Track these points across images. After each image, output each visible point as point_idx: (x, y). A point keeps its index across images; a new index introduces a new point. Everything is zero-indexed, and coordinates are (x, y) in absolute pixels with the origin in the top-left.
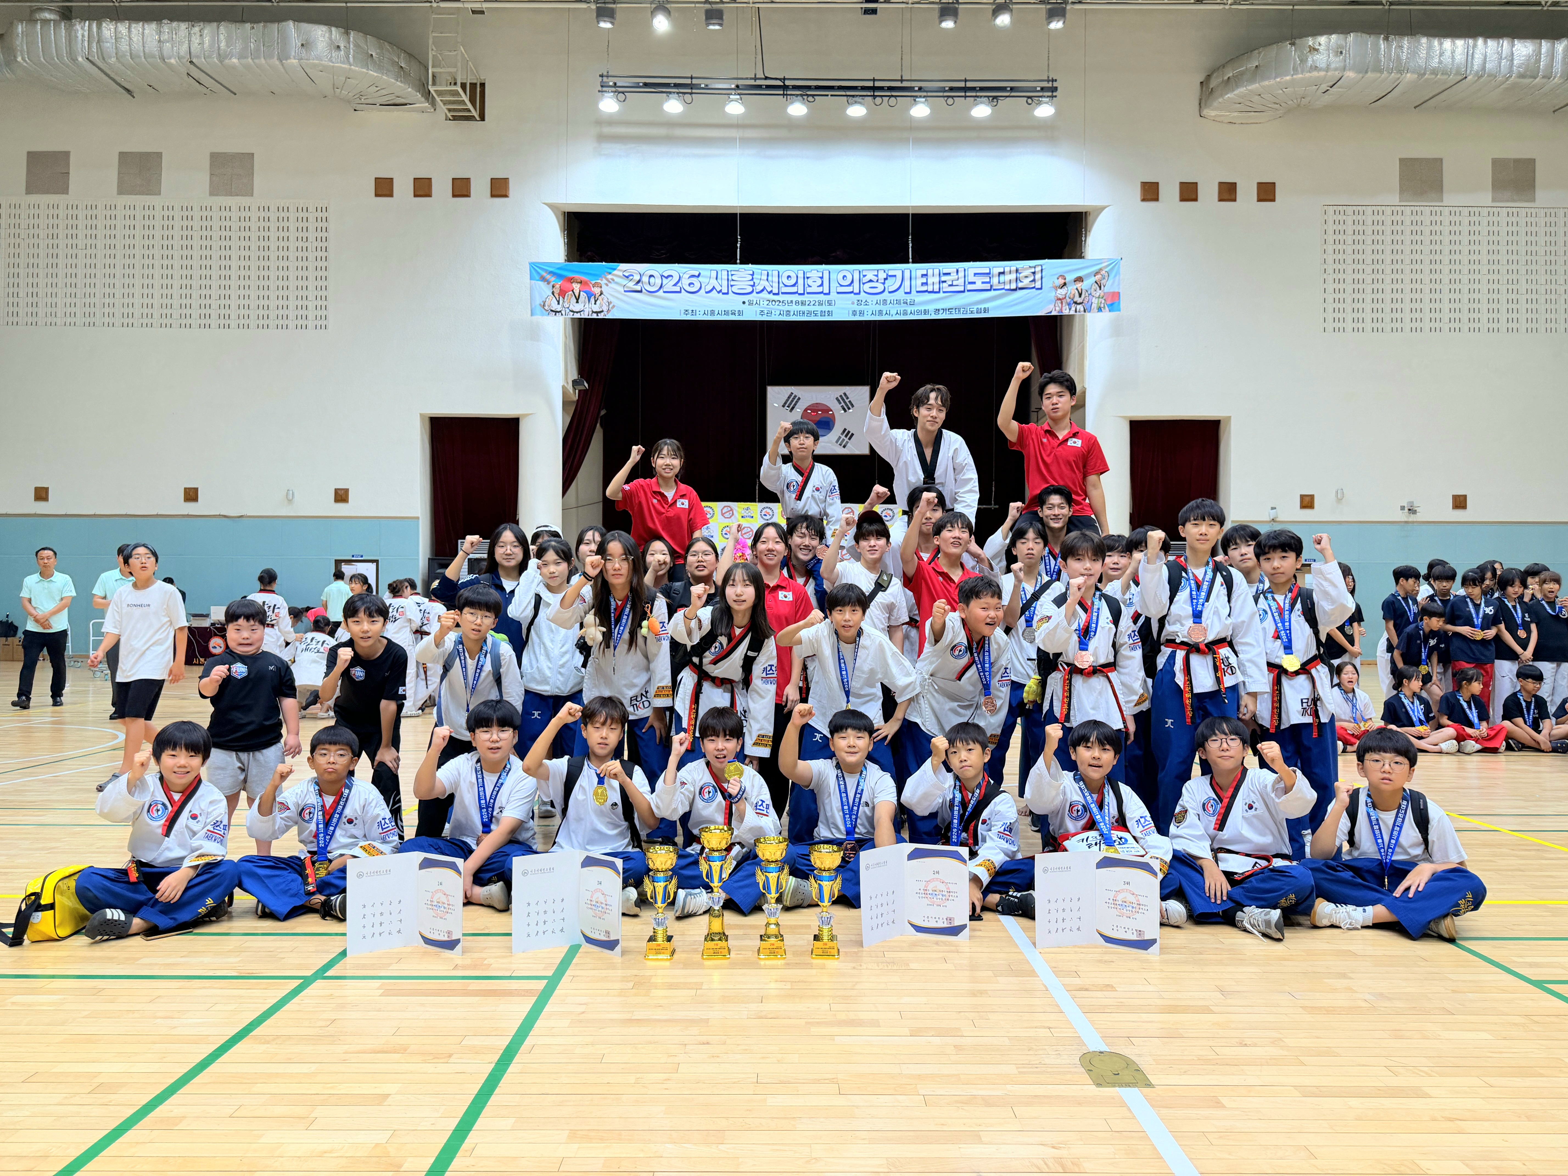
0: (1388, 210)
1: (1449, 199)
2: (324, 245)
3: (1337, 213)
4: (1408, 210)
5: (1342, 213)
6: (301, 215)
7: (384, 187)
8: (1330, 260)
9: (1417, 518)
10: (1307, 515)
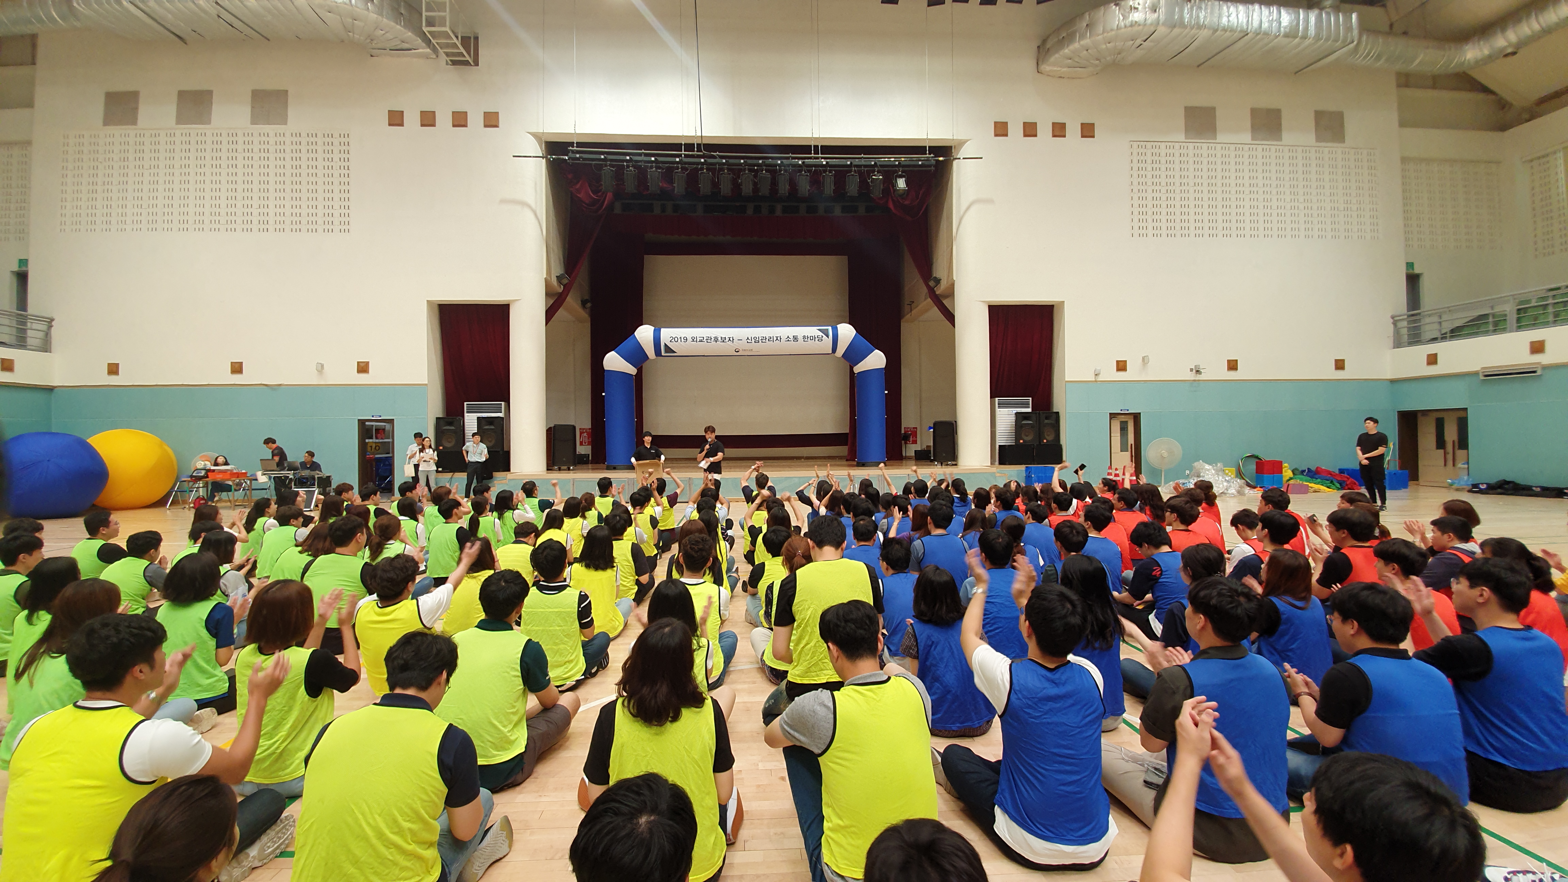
0: (1177, 145)
1: (1221, 137)
2: (346, 164)
3: (1140, 147)
4: (1191, 146)
5: (1144, 147)
6: (327, 140)
7: (396, 119)
8: (1135, 183)
9: (1202, 377)
10: (1121, 376)
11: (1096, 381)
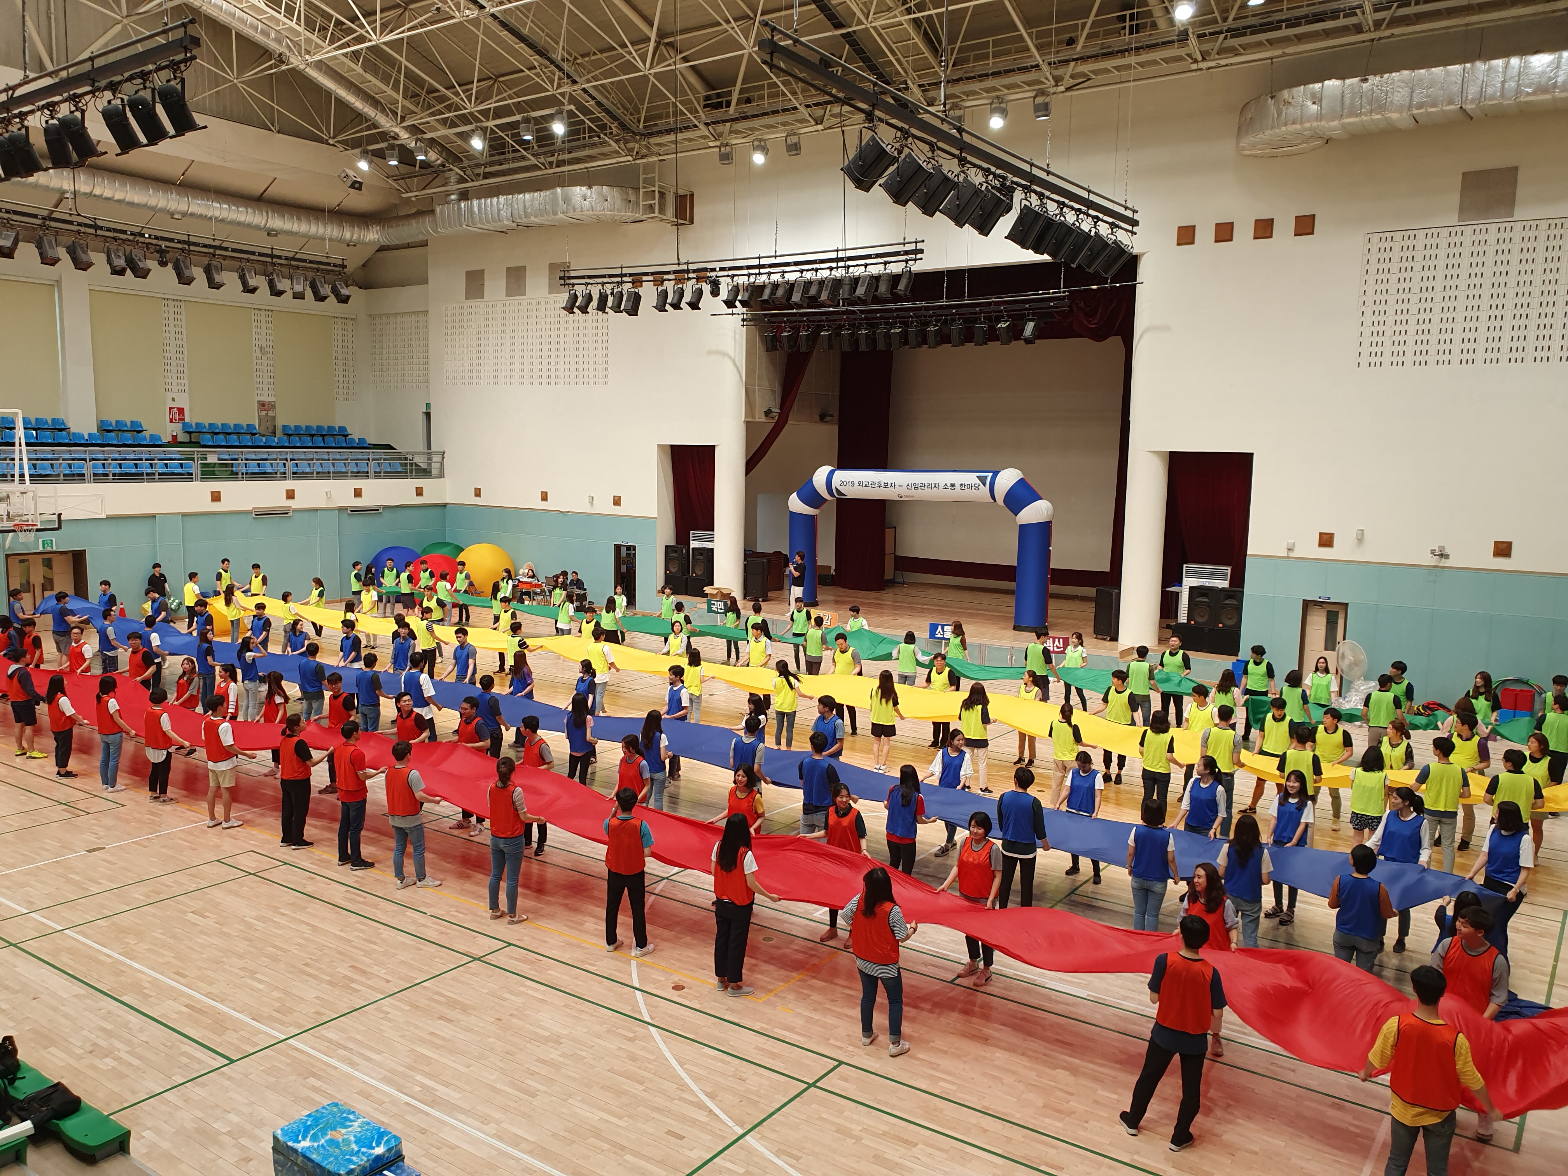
0: (1444, 232)
1: (1520, 213)
3: (1384, 240)
4: (1469, 230)
5: (1389, 239)
7: (637, 281)
8: (1371, 292)
9: (1450, 563)
10: (1325, 553)
11: (1288, 557)
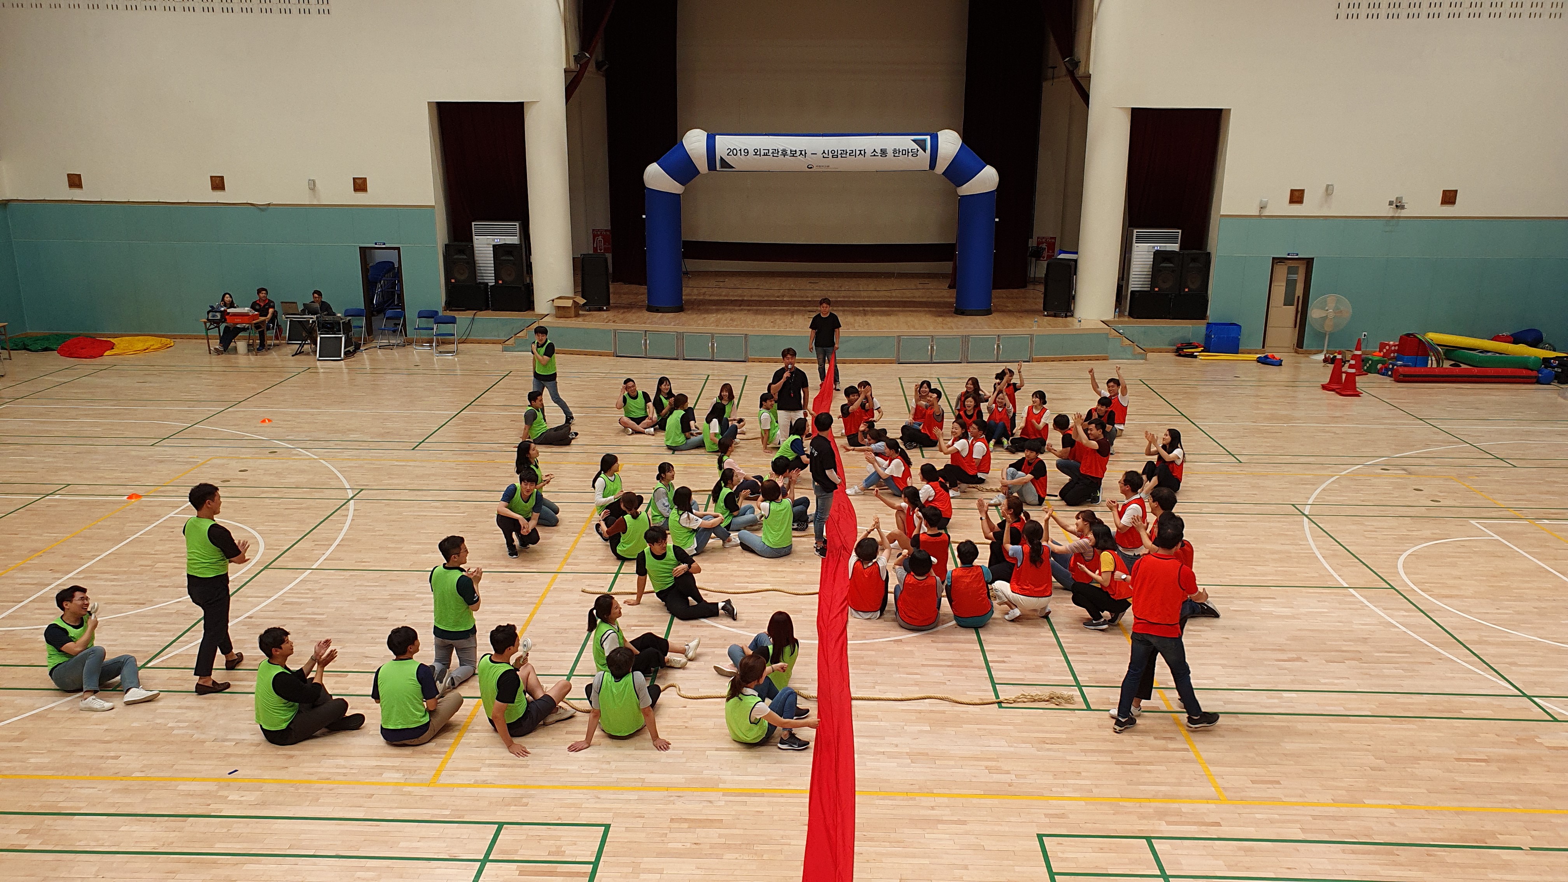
9: (1403, 213)
10: (1295, 209)
11: (1260, 216)
